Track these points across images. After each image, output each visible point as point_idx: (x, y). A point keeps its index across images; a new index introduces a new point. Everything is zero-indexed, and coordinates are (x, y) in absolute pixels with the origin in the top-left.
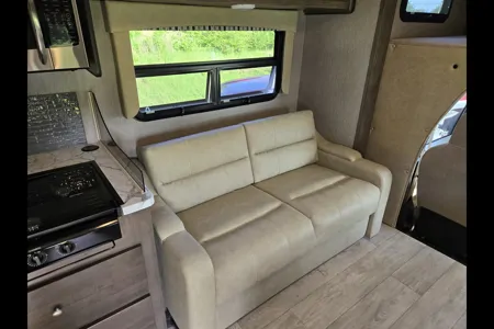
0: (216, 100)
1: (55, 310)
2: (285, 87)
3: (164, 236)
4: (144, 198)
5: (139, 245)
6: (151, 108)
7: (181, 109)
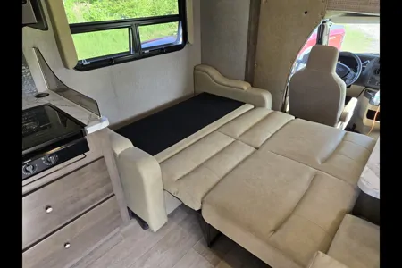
0: (138, 52)
1: (47, 209)
2: (190, 38)
3: (118, 151)
4: (101, 121)
5: (103, 157)
6: (87, 60)
7: (111, 59)
